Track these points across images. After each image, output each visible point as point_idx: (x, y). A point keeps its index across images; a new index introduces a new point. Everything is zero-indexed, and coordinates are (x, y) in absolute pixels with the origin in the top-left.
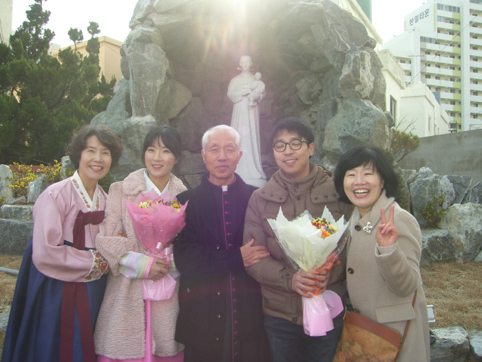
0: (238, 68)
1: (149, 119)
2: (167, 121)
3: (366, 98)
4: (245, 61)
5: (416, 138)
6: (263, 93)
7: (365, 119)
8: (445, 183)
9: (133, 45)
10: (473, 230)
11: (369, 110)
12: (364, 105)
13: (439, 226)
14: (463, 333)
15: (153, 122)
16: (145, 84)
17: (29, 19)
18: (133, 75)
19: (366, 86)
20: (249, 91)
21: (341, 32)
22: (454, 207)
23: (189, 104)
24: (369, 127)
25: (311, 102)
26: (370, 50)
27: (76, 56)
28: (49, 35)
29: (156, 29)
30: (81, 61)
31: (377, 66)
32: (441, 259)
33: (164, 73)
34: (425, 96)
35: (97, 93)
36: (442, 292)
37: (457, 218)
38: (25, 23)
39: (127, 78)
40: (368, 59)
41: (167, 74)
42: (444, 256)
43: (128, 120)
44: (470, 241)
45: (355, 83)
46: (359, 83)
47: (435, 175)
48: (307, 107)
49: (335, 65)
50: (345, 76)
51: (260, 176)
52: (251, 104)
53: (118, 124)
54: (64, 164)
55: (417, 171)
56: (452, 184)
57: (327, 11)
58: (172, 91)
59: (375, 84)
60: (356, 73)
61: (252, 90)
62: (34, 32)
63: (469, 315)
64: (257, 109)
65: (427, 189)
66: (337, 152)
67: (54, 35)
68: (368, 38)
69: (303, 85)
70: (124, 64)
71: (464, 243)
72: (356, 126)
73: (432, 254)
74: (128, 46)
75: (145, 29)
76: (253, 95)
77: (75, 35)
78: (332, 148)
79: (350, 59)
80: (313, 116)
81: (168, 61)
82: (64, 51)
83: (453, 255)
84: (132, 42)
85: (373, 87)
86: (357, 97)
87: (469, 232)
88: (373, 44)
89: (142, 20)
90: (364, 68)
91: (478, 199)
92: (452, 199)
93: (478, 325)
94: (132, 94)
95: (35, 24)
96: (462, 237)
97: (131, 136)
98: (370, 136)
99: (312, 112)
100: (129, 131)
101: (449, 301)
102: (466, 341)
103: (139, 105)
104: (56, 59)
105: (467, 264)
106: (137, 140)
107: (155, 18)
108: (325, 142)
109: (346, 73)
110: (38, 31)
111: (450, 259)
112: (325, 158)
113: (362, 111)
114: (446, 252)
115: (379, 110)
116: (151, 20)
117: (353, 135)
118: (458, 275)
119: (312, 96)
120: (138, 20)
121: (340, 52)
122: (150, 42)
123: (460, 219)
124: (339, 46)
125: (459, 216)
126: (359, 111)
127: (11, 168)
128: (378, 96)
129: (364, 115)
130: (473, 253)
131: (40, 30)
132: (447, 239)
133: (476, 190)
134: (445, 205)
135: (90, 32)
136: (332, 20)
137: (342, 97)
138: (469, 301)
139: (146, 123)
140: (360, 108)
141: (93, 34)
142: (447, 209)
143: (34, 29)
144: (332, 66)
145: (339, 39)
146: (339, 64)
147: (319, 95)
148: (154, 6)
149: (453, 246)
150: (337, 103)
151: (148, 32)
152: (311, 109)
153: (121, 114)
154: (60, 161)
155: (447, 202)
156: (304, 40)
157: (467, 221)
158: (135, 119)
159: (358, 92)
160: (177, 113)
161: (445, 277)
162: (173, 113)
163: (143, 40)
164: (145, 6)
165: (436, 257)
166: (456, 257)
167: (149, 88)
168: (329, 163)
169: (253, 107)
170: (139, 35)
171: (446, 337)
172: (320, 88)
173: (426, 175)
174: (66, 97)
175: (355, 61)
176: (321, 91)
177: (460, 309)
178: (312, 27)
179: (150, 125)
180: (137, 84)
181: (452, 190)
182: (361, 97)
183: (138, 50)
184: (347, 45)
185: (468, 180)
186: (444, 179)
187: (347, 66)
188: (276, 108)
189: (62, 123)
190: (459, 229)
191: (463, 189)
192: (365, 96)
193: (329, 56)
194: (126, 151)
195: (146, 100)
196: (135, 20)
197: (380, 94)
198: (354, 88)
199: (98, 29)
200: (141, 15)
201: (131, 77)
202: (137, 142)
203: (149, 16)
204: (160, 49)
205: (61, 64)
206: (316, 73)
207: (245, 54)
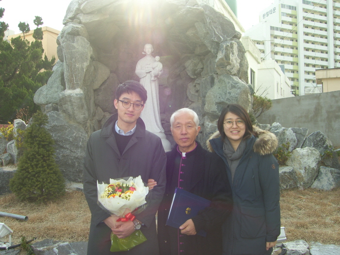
0: (143, 53)
1: (78, 91)
2: (92, 91)
3: (234, 75)
4: (148, 48)
5: (269, 101)
6: (161, 71)
7: (234, 90)
8: (290, 133)
9: (66, 37)
10: (309, 166)
11: (236, 83)
12: (233, 80)
13: (287, 164)
14: (305, 245)
15: (81, 94)
16: (75, 65)
18: (66, 59)
19: (234, 66)
20: (151, 70)
21: (216, 28)
22: (297, 151)
23: (108, 79)
24: (237, 96)
25: (195, 77)
26: (237, 40)
27: (25, 43)
28: (4, 26)
29: (82, 25)
30: (29, 47)
31: (242, 52)
32: (288, 188)
33: (89, 58)
34: (274, 68)
35: (42, 68)
36: (290, 213)
37: (299, 158)
39: (62, 61)
40: (235, 47)
41: (91, 58)
42: (291, 185)
43: (63, 92)
44: (308, 174)
45: (227, 64)
46: (229, 64)
47: (283, 128)
48: (193, 80)
49: (212, 51)
50: (219, 59)
51: (160, 131)
52: (153, 79)
53: (55, 95)
54: (16, 125)
55: (271, 125)
56: (295, 134)
57: (207, 13)
58: (96, 69)
59: (241, 65)
60: (227, 57)
61: (153, 69)
63: (309, 230)
64: (157, 82)
66: (215, 113)
67: (8, 26)
68: (235, 32)
69: (189, 65)
70: (60, 51)
71: (303, 176)
72: (228, 95)
73: (282, 185)
74: (62, 38)
75: (74, 26)
76: (154, 73)
77: (23, 27)
78: (211, 110)
79: (223, 47)
80: (197, 87)
81: (92, 49)
82: (15, 39)
83: (296, 185)
84: (65, 35)
85: (239, 67)
86: (228, 74)
87: (307, 168)
88: (239, 36)
89: (72, 19)
90: (233, 54)
91: (312, 144)
92: (295, 144)
93: (315, 238)
94: (65, 73)
96: (302, 171)
97: (65, 104)
98: (238, 102)
99: (196, 83)
100: (64, 100)
101: (295, 220)
102: (307, 251)
103: (71, 81)
104: (9, 45)
105: (306, 191)
106: (70, 107)
107: (82, 18)
108: (206, 106)
109: (220, 57)
111: (294, 188)
112: (206, 117)
113: (232, 84)
114: (291, 182)
115: (244, 83)
116: (79, 19)
117: (225, 101)
118: (299, 199)
119: (196, 72)
120: (70, 18)
121: (216, 42)
122: (78, 35)
123: (301, 159)
124: (215, 38)
126: (230, 84)
128: (242, 73)
129: (233, 87)
130: (310, 182)
132: (292, 173)
133: (311, 137)
134: (290, 149)
135: (36, 24)
136: (210, 19)
137: (217, 74)
138: (308, 220)
139: (76, 94)
140: (231, 82)
141: (38, 25)
142: (292, 152)
144: (210, 52)
145: (215, 33)
146: (215, 50)
147: (201, 72)
148: (81, 8)
149: (296, 178)
150: (214, 78)
151: (77, 27)
152: (196, 82)
153: (58, 88)
154: (12, 122)
155: (291, 146)
156: (190, 33)
157: (306, 160)
158: (68, 92)
159: (229, 71)
160: (99, 85)
161: (291, 202)
162: (96, 86)
163: (74, 34)
164: (75, 9)
165: (285, 187)
166: (298, 186)
167: (78, 69)
168: (209, 121)
169: (154, 81)
170: (70, 30)
171: (294, 249)
172: (202, 67)
173: (277, 128)
174: (18, 73)
175: (226, 49)
176: (203, 68)
177: (303, 226)
178: (196, 24)
179: (79, 96)
180: (69, 66)
181: (295, 138)
182: (231, 74)
183: (70, 40)
184: (221, 37)
185: (305, 130)
186: (289, 131)
187: (221, 52)
188: (171, 80)
189: (15, 93)
190: (300, 166)
191: (302, 137)
192: (234, 73)
193: (208, 45)
194: (62, 115)
195: (76, 78)
196: (67, 18)
197: (244, 71)
198: (226, 68)
199: (42, 21)
200: (71, 15)
201: (64, 61)
202: (70, 108)
203: (77, 16)
204: (86, 40)
205: (14, 48)
206: (199, 56)
207: (149, 43)
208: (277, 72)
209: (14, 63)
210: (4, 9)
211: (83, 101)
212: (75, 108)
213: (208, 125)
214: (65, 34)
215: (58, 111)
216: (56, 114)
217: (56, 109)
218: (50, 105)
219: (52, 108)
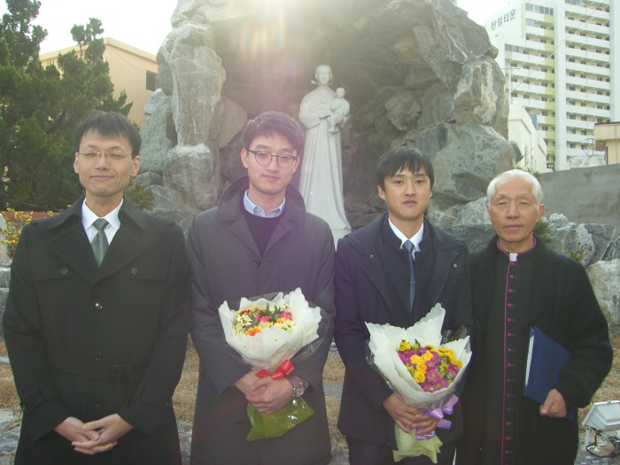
0: (313, 82)
2: (218, 151)
3: (487, 124)
4: (324, 73)
6: (347, 115)
7: (487, 151)
8: (583, 236)
9: (178, 48)
11: (492, 139)
12: (485, 133)
15: (207, 154)
16: (196, 101)
17: (11, 11)
18: (179, 89)
19: (487, 108)
20: (329, 113)
21: (455, 36)
22: (598, 265)
24: (494, 162)
25: (406, 128)
26: (492, 60)
27: (83, 63)
28: (40, 34)
29: (209, 27)
31: (499, 81)
33: (220, 87)
34: (521, 120)
37: (602, 280)
38: (6, 17)
40: (490, 71)
41: (223, 88)
43: (173, 150)
45: (474, 104)
46: (479, 103)
48: (400, 134)
49: (444, 79)
50: (462, 94)
51: (344, 226)
52: (332, 129)
53: (156, 156)
55: (548, 218)
56: (590, 235)
57: (437, 8)
59: (498, 105)
60: (476, 90)
61: (333, 111)
62: (18, 29)
64: (338, 136)
65: (563, 241)
66: (450, 194)
67: (47, 34)
68: (490, 44)
69: (396, 106)
71: (612, 311)
74: (169, 49)
75: (196, 27)
76: (334, 119)
77: (80, 34)
78: (444, 188)
79: (469, 72)
81: (224, 71)
82: (66, 56)
84: (176, 44)
85: (495, 110)
86: (475, 122)
87: (618, 297)
88: (494, 52)
89: (190, 15)
90: (486, 85)
92: (591, 254)
94: (177, 115)
95: (20, 19)
96: (609, 304)
97: (177, 172)
98: (495, 173)
99: (408, 140)
100: (176, 165)
103: (187, 129)
104: (53, 67)
106: (185, 178)
107: (209, 13)
109: (463, 90)
110: (25, 28)
113: (483, 141)
115: (505, 139)
116: (203, 14)
117: (472, 173)
119: (408, 119)
120: (184, 13)
121: (454, 63)
122: (202, 44)
123: (606, 280)
124: (452, 55)
125: (604, 277)
126: (480, 141)
127: (4, 217)
128: (501, 123)
129: (486, 146)
131: (28, 27)
134: (583, 262)
136: (443, 20)
137: (454, 122)
139: (199, 155)
140: (481, 136)
143: (19, 25)
144: (438, 81)
145: (452, 45)
146: (450, 79)
147: (417, 118)
150: (446, 130)
151: (200, 30)
152: (407, 137)
153: (161, 142)
155: (585, 258)
156: (401, 46)
157: (615, 283)
158: (182, 150)
159: (477, 116)
160: (229, 141)
162: (223, 143)
163: (192, 42)
167: (202, 107)
168: (437, 208)
169: (334, 133)
170: (187, 34)
172: (418, 109)
173: (559, 223)
175: (475, 75)
176: (420, 113)
178: (415, 29)
179: (203, 157)
180: (185, 101)
181: (591, 242)
182: (481, 123)
183: (186, 54)
184: (464, 53)
185: (610, 229)
186: (581, 229)
187: (465, 81)
188: (356, 135)
189: (66, 154)
190: (604, 294)
191: (604, 242)
192: (487, 120)
193: (436, 67)
194: (170, 193)
195: (197, 123)
196: (179, 14)
197: (502, 119)
198: (473, 111)
199: (101, 28)
200: (188, 7)
201: (175, 91)
202: (185, 181)
203: (200, 9)
204: (215, 55)
205: (61, 72)
206: (412, 89)
207: (324, 63)
208: (526, 127)
209: (63, 99)
210: (40, 3)
211: (212, 167)
212: (196, 180)
213: (438, 215)
214: (175, 42)
215: (162, 185)
216: (161, 191)
217: (157, 181)
218: (147, 174)
219: (149, 181)
